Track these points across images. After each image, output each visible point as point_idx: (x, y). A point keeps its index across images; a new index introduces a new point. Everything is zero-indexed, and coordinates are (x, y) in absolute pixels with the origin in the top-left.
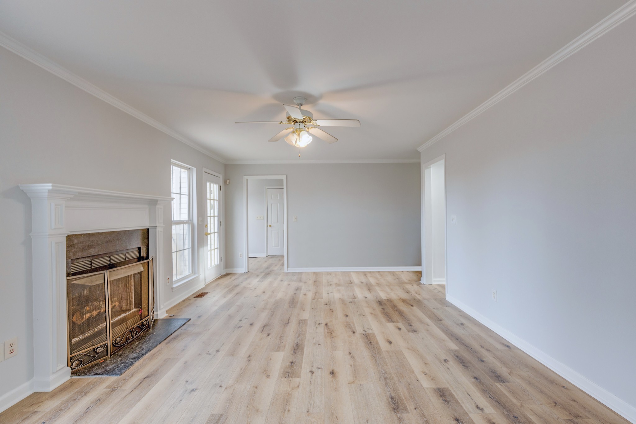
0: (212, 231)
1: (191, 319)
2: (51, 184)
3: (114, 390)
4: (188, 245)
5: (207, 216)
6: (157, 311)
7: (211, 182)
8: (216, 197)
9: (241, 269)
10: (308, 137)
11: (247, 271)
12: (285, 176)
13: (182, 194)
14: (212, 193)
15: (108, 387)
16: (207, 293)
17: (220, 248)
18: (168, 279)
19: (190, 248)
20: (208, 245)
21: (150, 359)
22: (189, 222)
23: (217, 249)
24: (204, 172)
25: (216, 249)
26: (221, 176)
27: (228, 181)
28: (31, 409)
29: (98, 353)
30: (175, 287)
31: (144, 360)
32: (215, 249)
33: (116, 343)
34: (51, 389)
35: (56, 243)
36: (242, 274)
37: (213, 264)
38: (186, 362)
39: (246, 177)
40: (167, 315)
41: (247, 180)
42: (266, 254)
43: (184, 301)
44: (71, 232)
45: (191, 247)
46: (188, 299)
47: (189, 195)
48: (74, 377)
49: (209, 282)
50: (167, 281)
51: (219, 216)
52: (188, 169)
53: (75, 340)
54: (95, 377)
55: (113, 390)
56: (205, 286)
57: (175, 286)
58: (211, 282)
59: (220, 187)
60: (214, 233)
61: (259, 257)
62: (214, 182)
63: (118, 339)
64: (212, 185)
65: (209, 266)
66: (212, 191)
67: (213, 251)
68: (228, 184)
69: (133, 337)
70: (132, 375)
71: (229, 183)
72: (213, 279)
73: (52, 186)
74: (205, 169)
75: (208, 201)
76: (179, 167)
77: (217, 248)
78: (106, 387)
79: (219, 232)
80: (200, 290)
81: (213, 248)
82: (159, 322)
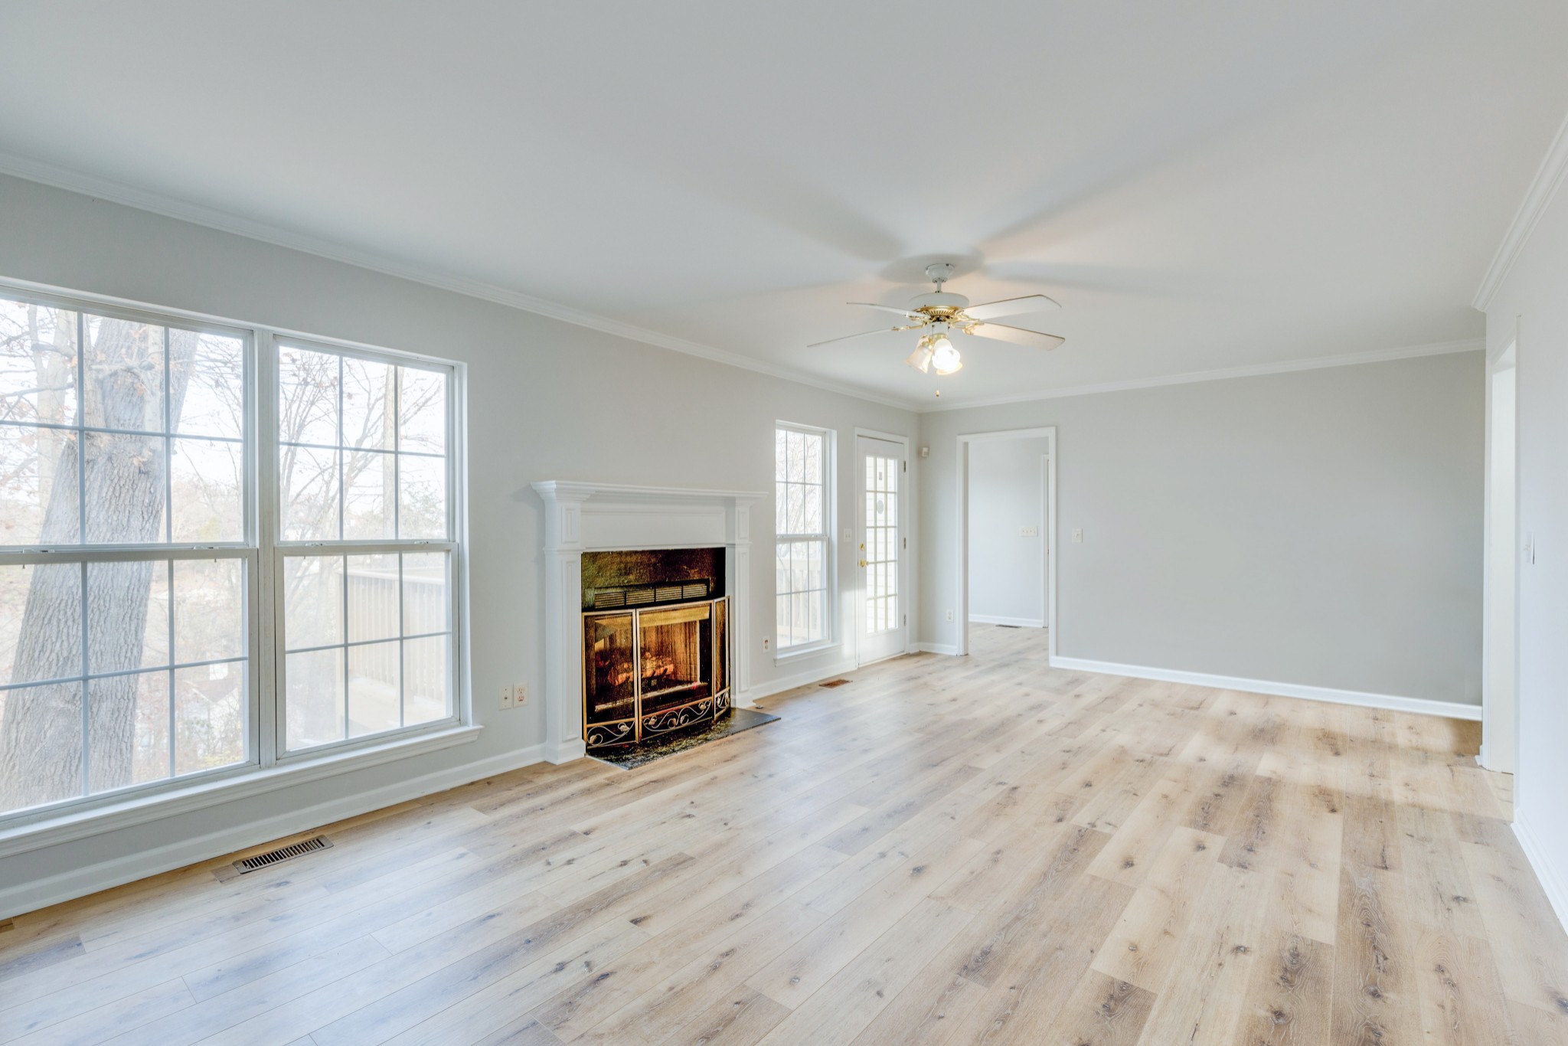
0: (881, 557)
1: (780, 719)
2: (554, 482)
3: (611, 785)
4: (818, 581)
5: (866, 527)
6: (735, 694)
7: (876, 454)
8: (892, 485)
9: (951, 647)
10: (952, 352)
11: (962, 653)
12: (1053, 429)
13: (808, 484)
14: (881, 479)
15: (608, 779)
16: (847, 682)
17: (900, 595)
18: (766, 641)
19: (823, 589)
20: (868, 587)
21: (678, 760)
22: (824, 537)
23: (893, 597)
24: (858, 436)
25: (890, 596)
26: (906, 441)
27: (925, 450)
28: (530, 777)
29: (622, 733)
30: (780, 659)
31: (671, 759)
32: (887, 596)
33: (648, 725)
34: (559, 762)
35: (567, 563)
36: (949, 658)
37: (881, 626)
38: (716, 778)
39: (962, 439)
40: (754, 704)
41: (966, 444)
42: (1042, 621)
43: (799, 688)
44: (587, 548)
45: (825, 586)
46: (808, 687)
47: (824, 485)
48: (588, 757)
49: (870, 663)
50: (764, 645)
51: (900, 527)
52: (824, 434)
53: (599, 707)
54: (605, 762)
55: (610, 783)
56: (856, 669)
57: (779, 657)
58: (873, 665)
59: (905, 463)
60: (886, 562)
61: (1025, 628)
62: (886, 456)
63: (652, 720)
64: (881, 461)
65: (870, 630)
66: (881, 474)
67: (881, 602)
68: (924, 457)
69: (679, 724)
70: (641, 774)
71: (928, 453)
72: (883, 658)
73: (556, 484)
74: (858, 431)
75: (870, 496)
76: (802, 433)
77: (895, 595)
78: (606, 779)
79: (900, 561)
80: (842, 674)
81: (881, 591)
82: (737, 713)
